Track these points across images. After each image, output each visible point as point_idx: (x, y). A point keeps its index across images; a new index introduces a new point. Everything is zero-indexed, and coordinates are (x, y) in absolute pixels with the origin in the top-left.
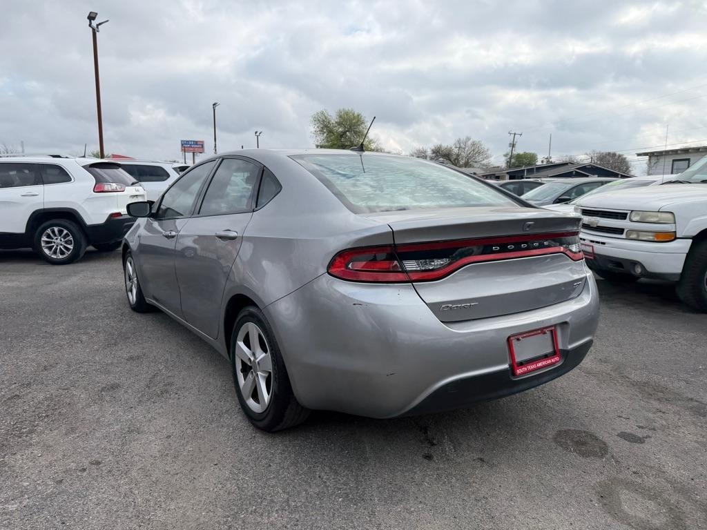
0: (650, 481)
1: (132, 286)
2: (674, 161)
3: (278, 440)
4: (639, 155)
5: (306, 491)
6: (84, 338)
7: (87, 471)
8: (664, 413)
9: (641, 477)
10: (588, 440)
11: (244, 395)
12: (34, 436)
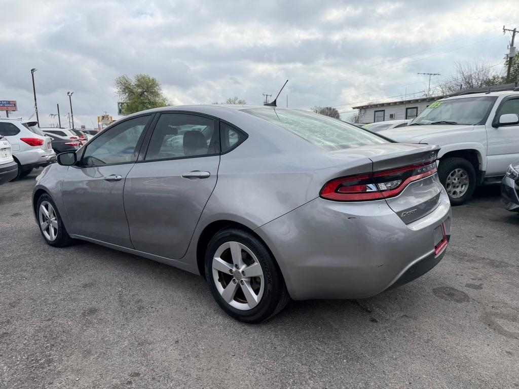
0: (505, 311)
1: (49, 225)
2: (375, 111)
3: (265, 328)
4: (354, 108)
5: (316, 360)
7: (134, 383)
8: (477, 269)
9: (498, 309)
10: (452, 291)
11: (226, 299)
12: (55, 364)
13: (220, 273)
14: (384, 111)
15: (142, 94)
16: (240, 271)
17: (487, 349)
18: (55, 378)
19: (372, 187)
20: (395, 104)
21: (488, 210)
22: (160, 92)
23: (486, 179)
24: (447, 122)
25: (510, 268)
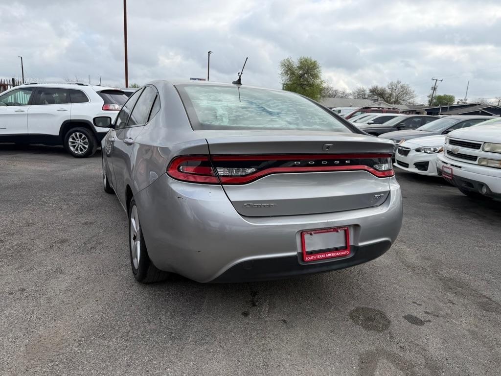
6: (65, 207)
7: (14, 295)
9: (404, 351)
11: (133, 256)
15: (302, 76)
22: (319, 74)
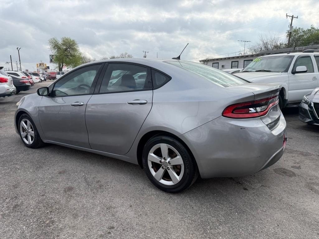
0: (317, 181)
1: (27, 134)
2: (213, 63)
4: (200, 61)
8: (294, 157)
9: (313, 180)
10: (285, 171)
11: (157, 179)
12: (57, 224)
13: (153, 163)
14: (218, 63)
15: (66, 50)
16: (167, 161)
17: (314, 203)
18: (60, 233)
19: (252, 110)
20: (225, 59)
21: (290, 122)
22: (77, 49)
23: (287, 104)
24: (265, 71)
25: (312, 156)
